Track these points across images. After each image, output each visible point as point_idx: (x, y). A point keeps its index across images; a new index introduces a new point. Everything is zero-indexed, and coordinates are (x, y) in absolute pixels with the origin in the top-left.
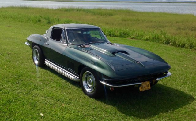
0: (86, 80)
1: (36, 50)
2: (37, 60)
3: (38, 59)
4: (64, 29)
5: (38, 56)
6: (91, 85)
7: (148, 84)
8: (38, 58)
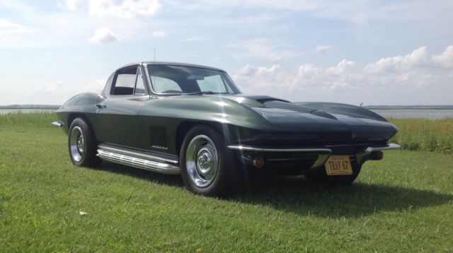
0: (196, 159)
1: (77, 129)
2: (80, 153)
3: (81, 150)
4: (143, 67)
5: (81, 142)
6: (206, 168)
7: (346, 162)
8: (82, 148)
